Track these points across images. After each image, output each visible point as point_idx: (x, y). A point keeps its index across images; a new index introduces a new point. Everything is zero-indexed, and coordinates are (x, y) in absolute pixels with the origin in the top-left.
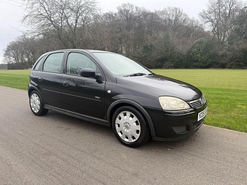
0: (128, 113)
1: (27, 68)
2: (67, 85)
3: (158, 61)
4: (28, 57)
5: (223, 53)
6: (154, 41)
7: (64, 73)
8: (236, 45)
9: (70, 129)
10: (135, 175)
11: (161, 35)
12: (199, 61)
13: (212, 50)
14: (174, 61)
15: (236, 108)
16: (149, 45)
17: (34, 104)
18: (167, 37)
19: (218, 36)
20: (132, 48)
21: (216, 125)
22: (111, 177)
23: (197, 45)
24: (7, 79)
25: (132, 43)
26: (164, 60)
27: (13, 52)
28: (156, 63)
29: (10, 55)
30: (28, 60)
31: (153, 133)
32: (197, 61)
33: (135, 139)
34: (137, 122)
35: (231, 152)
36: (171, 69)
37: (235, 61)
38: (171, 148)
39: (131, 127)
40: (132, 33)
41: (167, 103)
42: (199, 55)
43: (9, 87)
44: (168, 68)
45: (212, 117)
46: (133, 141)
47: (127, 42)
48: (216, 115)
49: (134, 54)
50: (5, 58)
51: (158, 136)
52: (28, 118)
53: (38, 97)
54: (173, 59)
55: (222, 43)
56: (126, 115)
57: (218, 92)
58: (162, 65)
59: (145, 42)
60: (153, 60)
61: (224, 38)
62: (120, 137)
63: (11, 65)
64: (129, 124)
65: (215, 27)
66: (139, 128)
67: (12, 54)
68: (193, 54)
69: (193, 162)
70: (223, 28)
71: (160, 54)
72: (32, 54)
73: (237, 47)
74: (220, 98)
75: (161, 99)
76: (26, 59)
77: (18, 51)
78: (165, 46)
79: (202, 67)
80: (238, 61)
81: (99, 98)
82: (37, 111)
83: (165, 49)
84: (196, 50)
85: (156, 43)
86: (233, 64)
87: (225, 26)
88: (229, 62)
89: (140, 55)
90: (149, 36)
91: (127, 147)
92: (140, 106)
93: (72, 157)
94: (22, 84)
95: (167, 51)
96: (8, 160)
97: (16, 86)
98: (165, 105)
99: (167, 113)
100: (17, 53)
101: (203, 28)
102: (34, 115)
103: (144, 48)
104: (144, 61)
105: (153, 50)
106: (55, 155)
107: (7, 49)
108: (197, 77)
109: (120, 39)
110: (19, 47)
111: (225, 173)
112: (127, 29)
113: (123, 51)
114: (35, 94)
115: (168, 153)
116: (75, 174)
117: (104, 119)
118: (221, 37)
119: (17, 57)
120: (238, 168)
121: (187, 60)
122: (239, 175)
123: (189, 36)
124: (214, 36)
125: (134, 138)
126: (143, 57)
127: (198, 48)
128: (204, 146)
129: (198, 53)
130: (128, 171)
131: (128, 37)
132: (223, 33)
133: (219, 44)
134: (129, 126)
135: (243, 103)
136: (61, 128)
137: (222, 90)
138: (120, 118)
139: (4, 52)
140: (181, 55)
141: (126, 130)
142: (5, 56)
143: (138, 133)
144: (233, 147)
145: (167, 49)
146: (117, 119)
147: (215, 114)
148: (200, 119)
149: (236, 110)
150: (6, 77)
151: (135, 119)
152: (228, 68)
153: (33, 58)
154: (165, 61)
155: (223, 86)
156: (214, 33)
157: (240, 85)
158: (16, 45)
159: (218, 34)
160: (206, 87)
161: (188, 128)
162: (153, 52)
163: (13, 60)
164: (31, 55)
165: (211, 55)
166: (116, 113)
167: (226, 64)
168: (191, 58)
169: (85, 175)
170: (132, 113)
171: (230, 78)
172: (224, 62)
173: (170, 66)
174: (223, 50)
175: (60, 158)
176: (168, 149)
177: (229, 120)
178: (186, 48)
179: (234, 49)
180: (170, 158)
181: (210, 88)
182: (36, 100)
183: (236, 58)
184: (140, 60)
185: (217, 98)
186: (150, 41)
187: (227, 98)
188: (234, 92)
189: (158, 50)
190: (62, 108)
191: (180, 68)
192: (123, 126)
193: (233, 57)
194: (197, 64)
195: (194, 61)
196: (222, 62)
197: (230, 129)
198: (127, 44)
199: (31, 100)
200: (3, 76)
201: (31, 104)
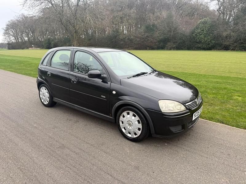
0: (131, 113)
1: (28, 48)
2: (74, 82)
3: (160, 41)
4: (28, 36)
5: (227, 34)
6: (156, 20)
7: (72, 71)
8: (241, 26)
9: (78, 122)
10: (137, 168)
11: (164, 14)
12: (202, 42)
13: (216, 31)
14: (176, 42)
15: (232, 99)
16: (151, 24)
17: (43, 96)
18: (170, 16)
19: (224, 16)
20: (133, 27)
21: (211, 119)
22: (117, 170)
23: (201, 25)
24: (11, 63)
25: (133, 22)
26: (166, 40)
27: (12, 31)
28: (158, 43)
29: (10, 34)
30: (28, 40)
31: (153, 131)
32: (200, 42)
33: (137, 135)
34: (138, 121)
35: (220, 148)
36: (173, 50)
37: (239, 43)
38: (168, 143)
39: (134, 125)
40: (133, 12)
41: (166, 106)
42: (202, 36)
43: (14, 72)
44: (170, 49)
45: (208, 109)
46: (135, 136)
47: (129, 21)
48: (213, 107)
49: (135, 34)
50: (4, 37)
51: (156, 133)
52: (38, 109)
53: (47, 91)
54: (175, 39)
55: (227, 23)
56: (129, 114)
57: (217, 80)
58: (164, 46)
59: (147, 21)
60: (155, 41)
61: (229, 18)
62: (124, 132)
63: (11, 44)
64: (132, 122)
65: (221, 7)
66: (140, 126)
67: (12, 33)
68: (196, 35)
69: (186, 157)
70: (229, 7)
71: (163, 35)
72: (32, 33)
73: (242, 28)
74: (218, 88)
75: (160, 102)
76: (26, 39)
77: (17, 29)
78: (168, 27)
79: (204, 49)
80: (242, 43)
81: (105, 97)
82: (46, 103)
83: (168, 29)
84: (199, 30)
85: (158, 22)
86: (237, 46)
87: (231, 5)
88: (233, 44)
89: (142, 35)
90: (151, 15)
91: (130, 142)
92: (141, 107)
93: (83, 151)
94: (26, 69)
95: (170, 31)
96: (29, 152)
97: (21, 72)
98: (164, 107)
99: (165, 115)
100: (16, 32)
101: (208, 6)
102: (43, 106)
103: (146, 28)
104: (145, 41)
105: (155, 30)
106: (68, 148)
107: (6, 28)
108: (199, 61)
109: (121, 18)
110: (18, 25)
111: (212, 168)
112: (128, 8)
113: (124, 30)
114: (44, 88)
115: (166, 147)
116: (87, 166)
117: (109, 115)
118: (226, 17)
119: (17, 37)
120: (223, 163)
121: (190, 42)
122: (223, 169)
123: (193, 15)
124: (219, 16)
125: (135, 134)
126: (144, 38)
127: (202, 29)
128: (197, 141)
129: (201, 34)
130: (131, 165)
131: (129, 16)
132: (228, 13)
133: (224, 25)
134: (131, 123)
135: (240, 95)
136: (70, 120)
137: (222, 77)
138: (124, 117)
139: (4, 30)
140: (184, 35)
141: (129, 127)
142: (5, 35)
143: (140, 130)
144: (223, 143)
145: (170, 29)
146: (121, 117)
147: (211, 106)
148: (195, 118)
149: (232, 101)
150: (9, 60)
151: (137, 118)
152: (231, 50)
153: (33, 37)
154: (168, 42)
155: (223, 73)
156: (219, 12)
157: (240, 72)
158: (15, 24)
159: (224, 14)
160: (206, 74)
161: (184, 127)
162: (155, 32)
163: (13, 40)
164: (30, 35)
165: (215, 36)
166: (120, 112)
167: (230, 45)
168: (194, 39)
169: (95, 168)
170: (134, 113)
171: (232, 63)
172: (227, 43)
173: (172, 47)
174: (227, 31)
175: (73, 152)
176: (166, 144)
177: (223, 113)
178: (189, 29)
179: (238, 30)
180: (167, 153)
181: (210, 75)
182: (45, 93)
183: (240, 40)
184: (142, 40)
185: (215, 88)
186: (152, 20)
187: (225, 88)
188: (233, 80)
189: (161, 30)
190: (71, 103)
191: (182, 50)
192: (126, 123)
193: (237, 39)
194: (200, 45)
195: (197, 42)
196: (225, 43)
197: (223, 123)
198: (128, 23)
199: (40, 92)
200: (7, 59)
201: (41, 96)
